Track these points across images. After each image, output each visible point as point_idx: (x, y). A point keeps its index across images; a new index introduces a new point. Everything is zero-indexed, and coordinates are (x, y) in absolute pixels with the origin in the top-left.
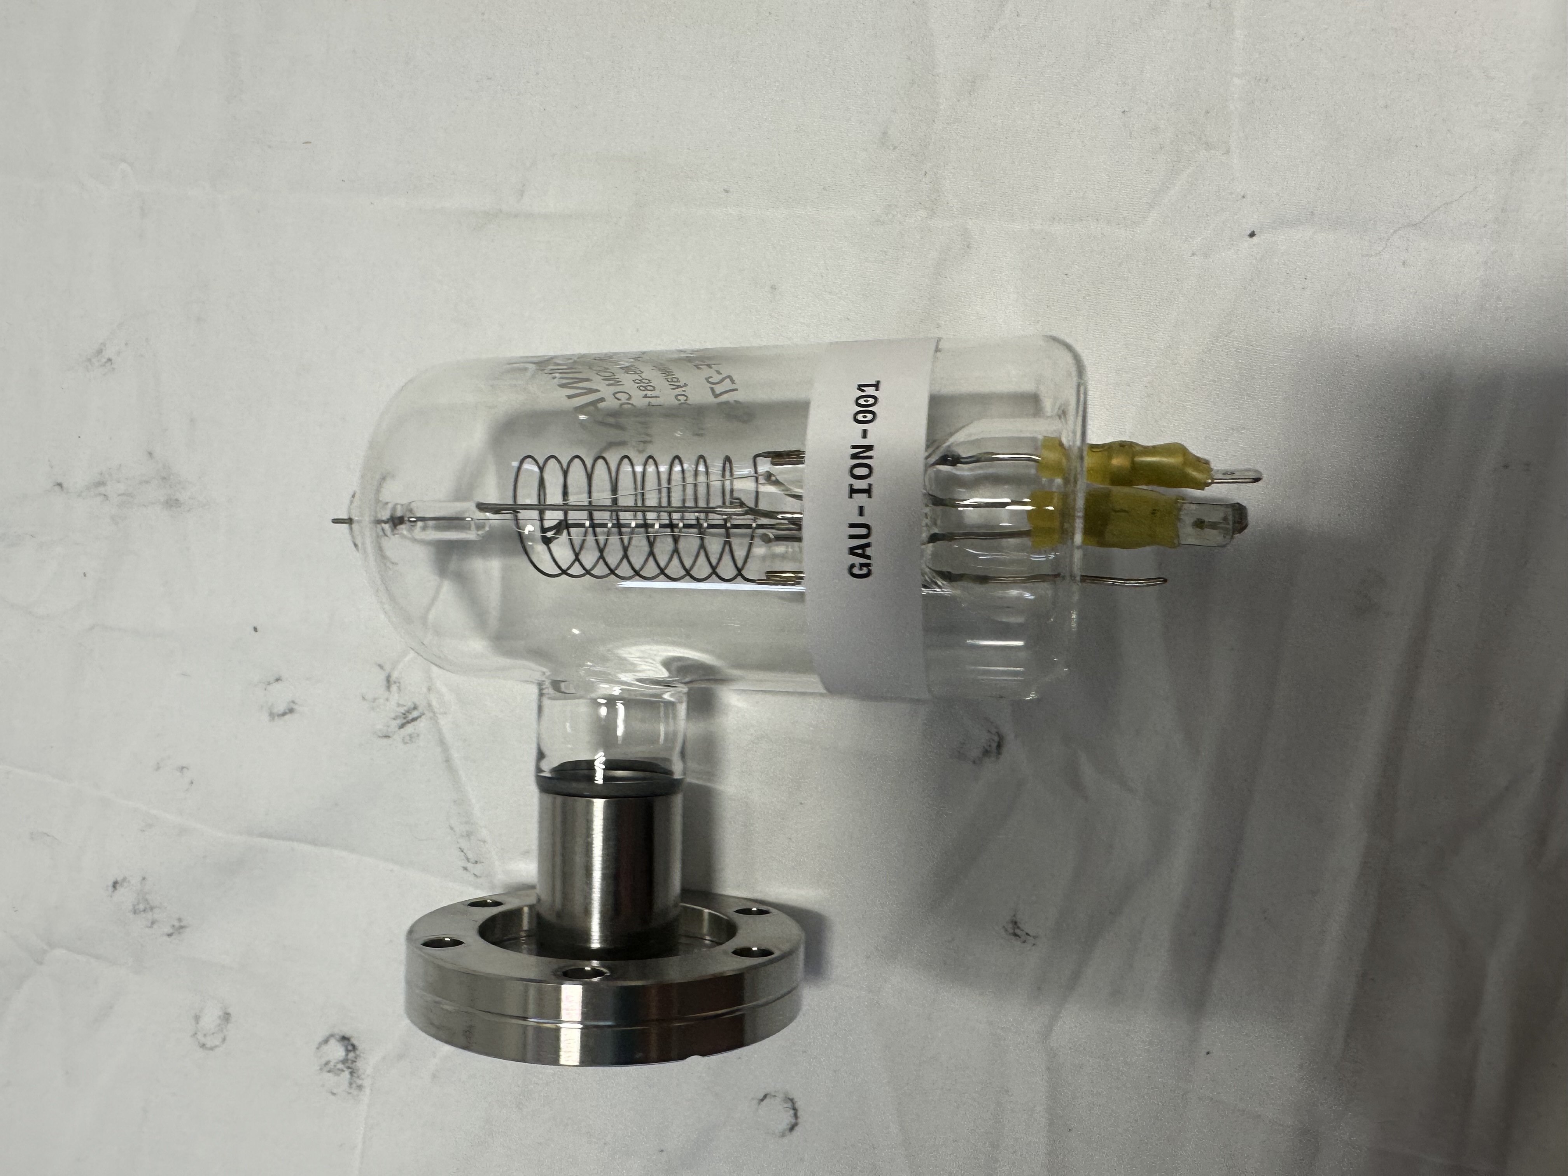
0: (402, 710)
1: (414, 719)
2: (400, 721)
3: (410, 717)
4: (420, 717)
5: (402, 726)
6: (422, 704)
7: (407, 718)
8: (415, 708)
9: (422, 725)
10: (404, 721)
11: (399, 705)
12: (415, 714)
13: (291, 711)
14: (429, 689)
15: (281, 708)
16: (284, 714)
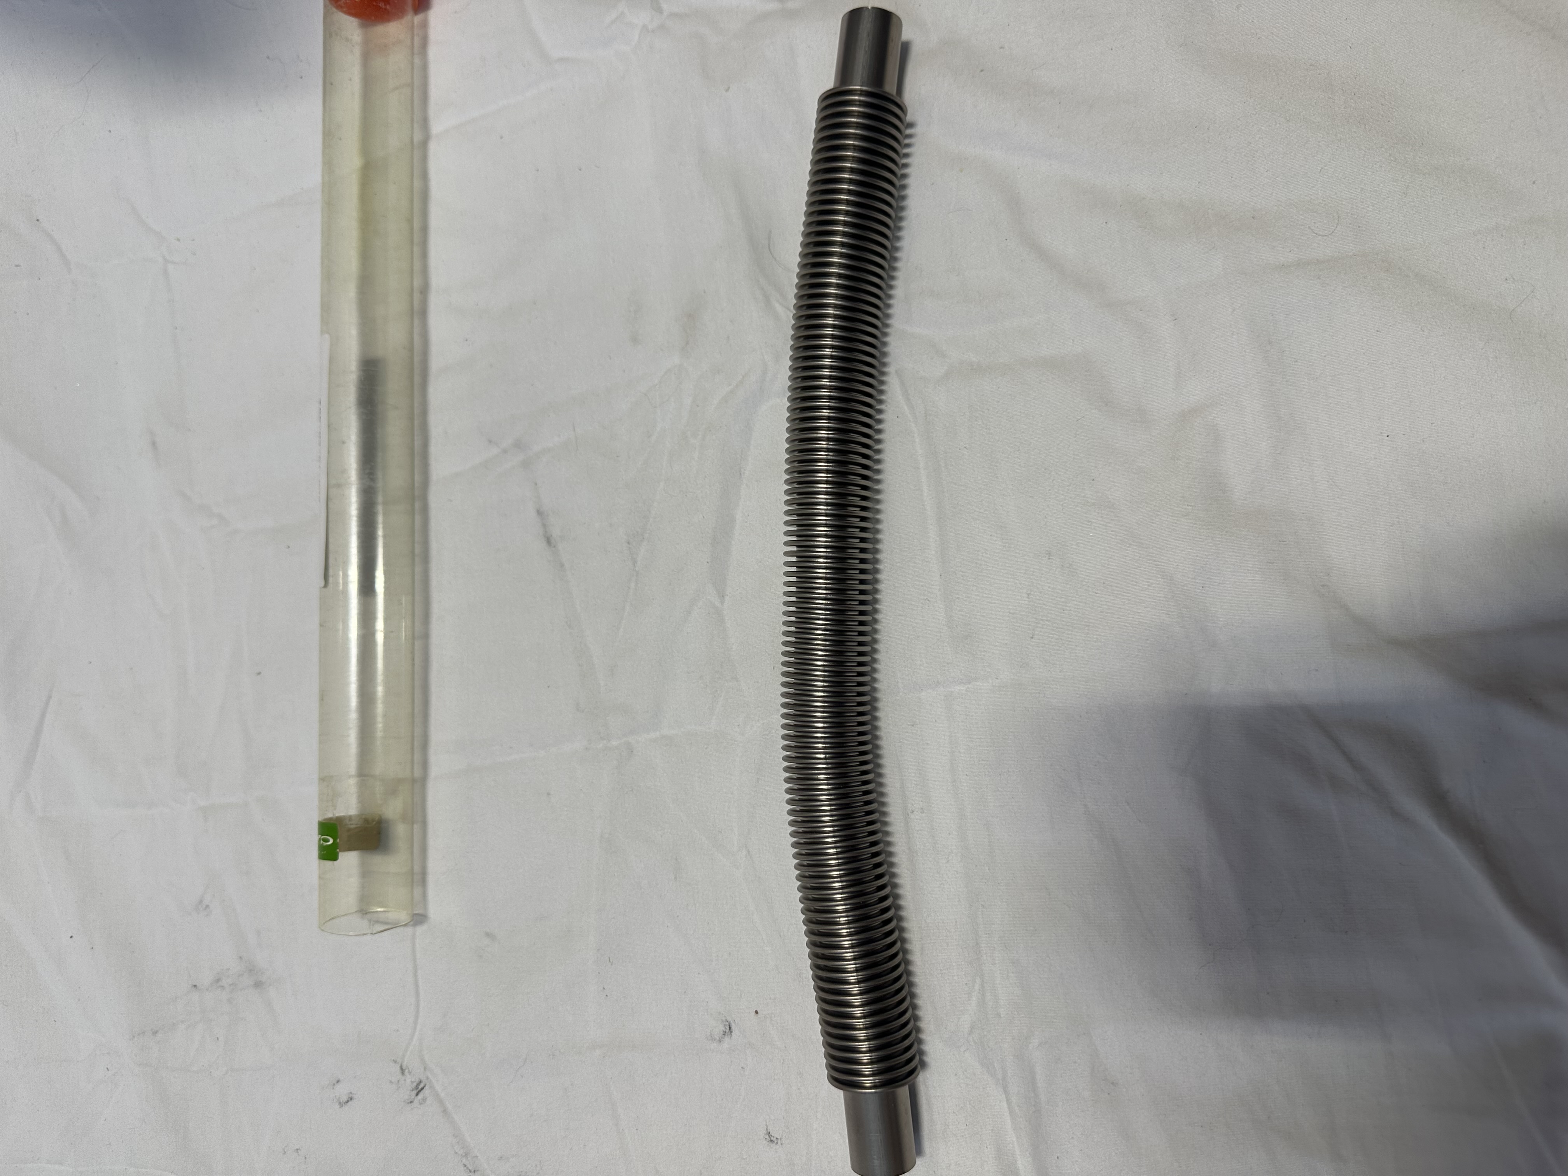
0: (415, 1084)
1: (422, 1089)
2: (415, 1092)
3: (420, 1087)
4: (424, 1086)
5: (417, 1094)
6: (423, 1079)
7: (419, 1089)
8: (421, 1082)
9: (426, 1091)
10: (417, 1091)
11: (412, 1082)
12: (422, 1086)
13: (351, 1099)
14: (425, 1069)
15: (345, 1098)
16: (348, 1102)
